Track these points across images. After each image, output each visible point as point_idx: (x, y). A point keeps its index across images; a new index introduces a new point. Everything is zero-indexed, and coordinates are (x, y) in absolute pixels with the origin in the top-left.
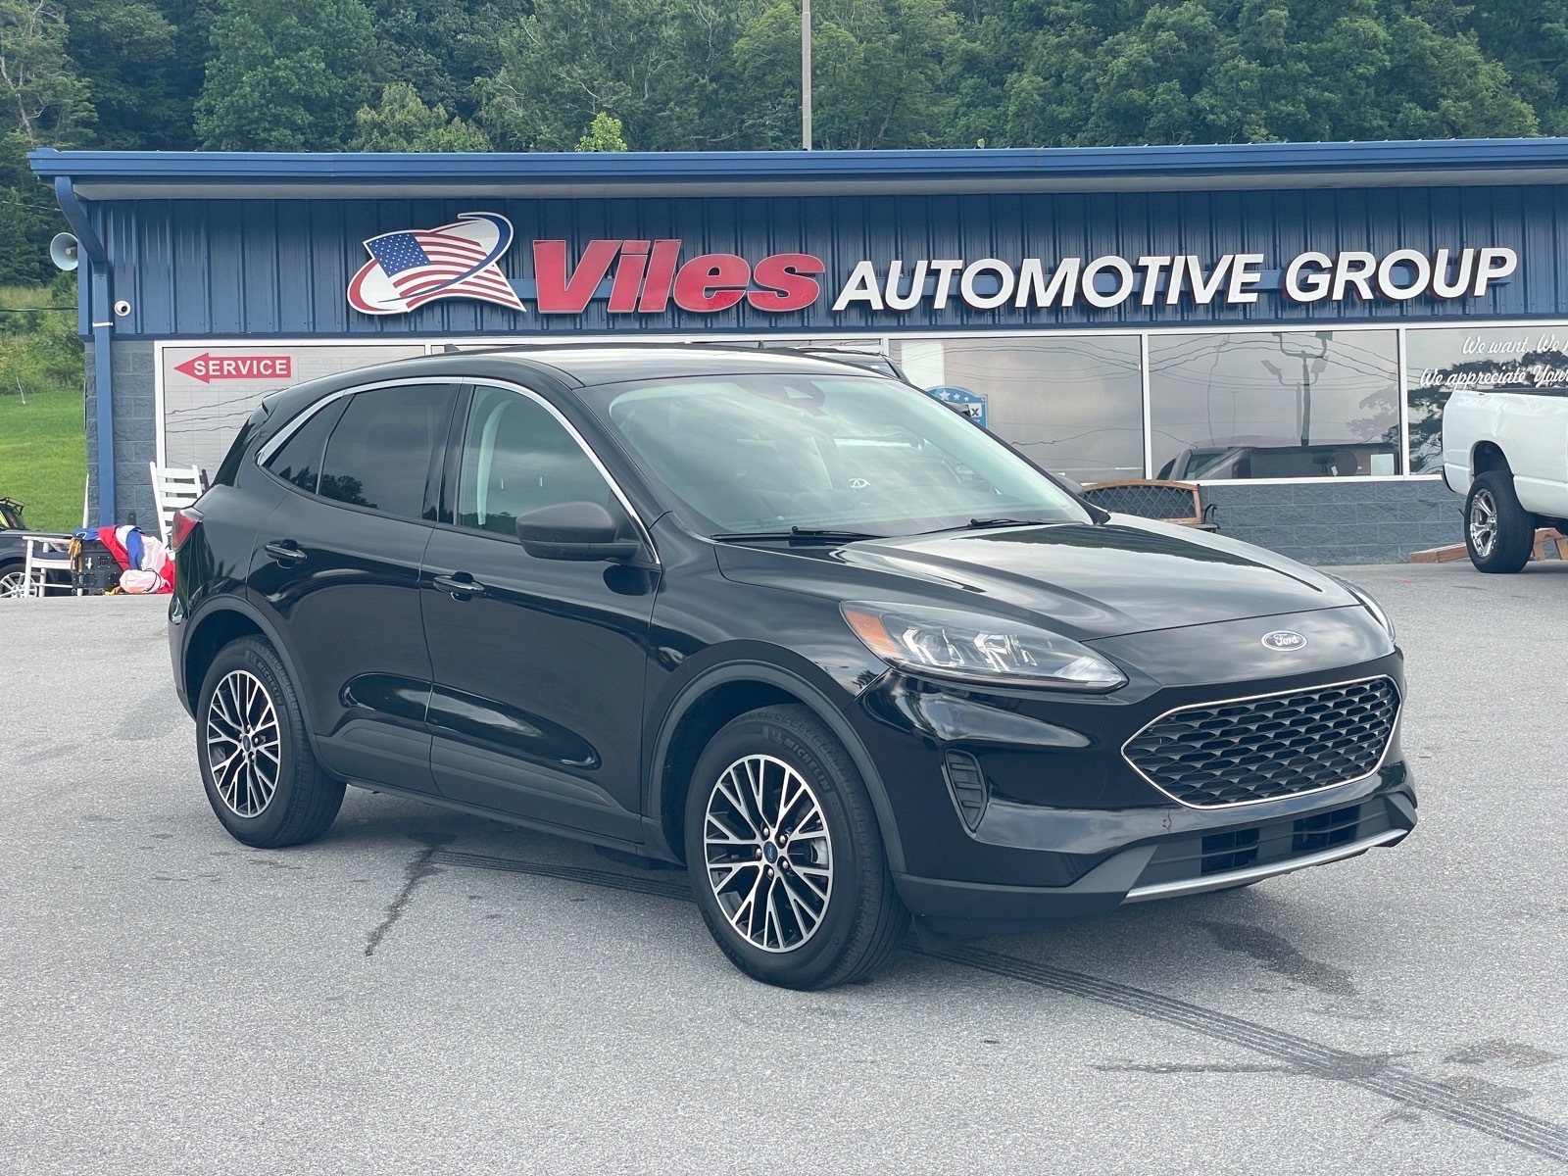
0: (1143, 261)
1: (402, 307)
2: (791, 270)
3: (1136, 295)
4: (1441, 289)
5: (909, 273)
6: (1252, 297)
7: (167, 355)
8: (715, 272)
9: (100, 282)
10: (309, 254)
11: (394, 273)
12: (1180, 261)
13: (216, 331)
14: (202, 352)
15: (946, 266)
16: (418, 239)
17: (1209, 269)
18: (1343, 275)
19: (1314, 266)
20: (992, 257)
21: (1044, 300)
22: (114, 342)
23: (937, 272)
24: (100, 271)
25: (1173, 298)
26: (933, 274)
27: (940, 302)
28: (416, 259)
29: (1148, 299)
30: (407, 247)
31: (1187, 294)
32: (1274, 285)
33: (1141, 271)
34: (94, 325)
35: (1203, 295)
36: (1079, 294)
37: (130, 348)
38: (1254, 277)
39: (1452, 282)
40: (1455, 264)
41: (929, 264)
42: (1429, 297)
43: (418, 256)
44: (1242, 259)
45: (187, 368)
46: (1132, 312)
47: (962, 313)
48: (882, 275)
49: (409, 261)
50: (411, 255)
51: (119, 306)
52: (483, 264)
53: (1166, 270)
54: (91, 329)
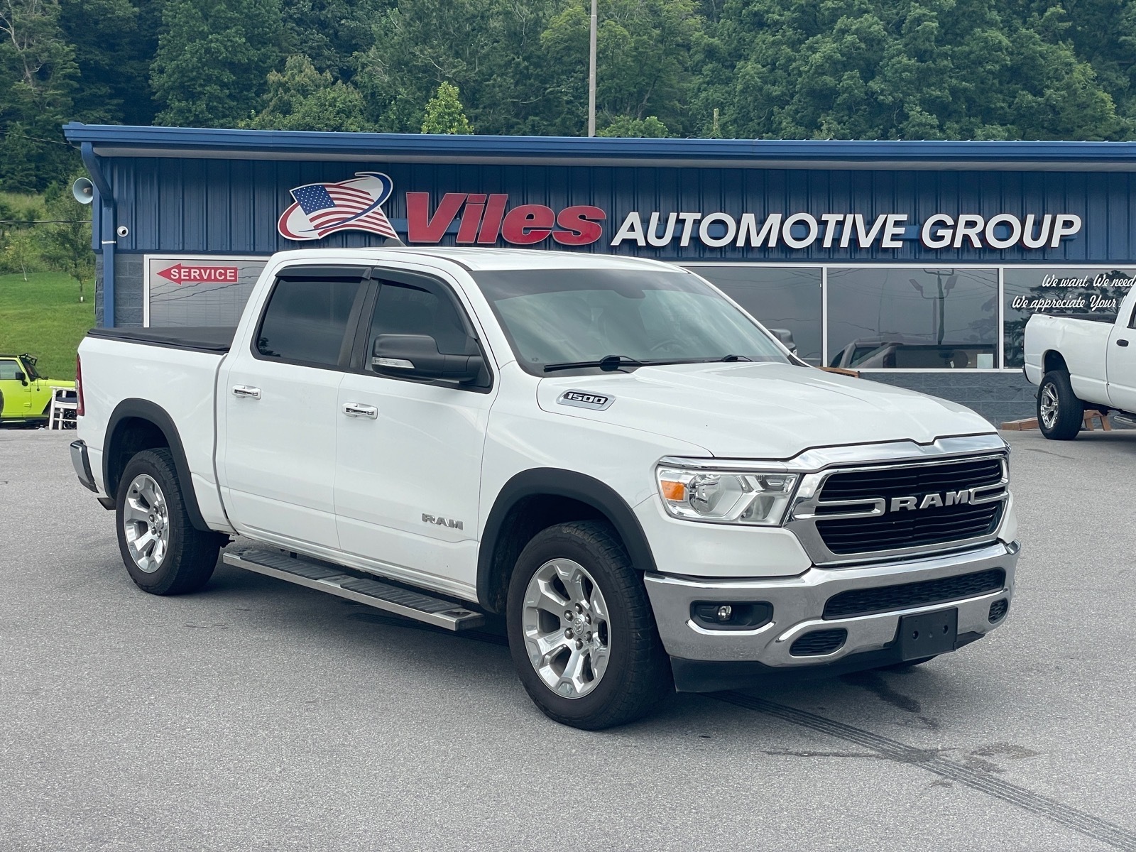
0: (825, 217)
1: (315, 236)
2: (583, 217)
3: (820, 240)
4: (1029, 242)
5: (663, 222)
6: (899, 244)
7: (152, 264)
8: (530, 217)
9: (108, 213)
10: (252, 198)
11: (310, 212)
12: (850, 218)
13: (187, 248)
14: (177, 263)
15: (689, 217)
16: (328, 189)
17: (869, 224)
18: (961, 230)
19: (941, 224)
20: (721, 212)
21: (756, 242)
22: (116, 255)
23: (684, 221)
24: (108, 206)
25: (844, 243)
26: (681, 222)
27: (685, 242)
28: (326, 203)
29: (827, 243)
30: (320, 194)
31: (854, 240)
32: (914, 237)
33: (823, 224)
34: (103, 243)
35: (865, 242)
36: (780, 239)
37: (127, 259)
38: (901, 230)
39: (1036, 237)
40: (1038, 224)
41: (678, 216)
42: (1020, 246)
43: (327, 201)
44: (892, 218)
45: (166, 274)
46: (817, 252)
47: (699, 250)
48: (646, 222)
49: (321, 204)
50: (322, 200)
51: (120, 230)
52: (371, 207)
53: (840, 224)
54: (100, 244)
